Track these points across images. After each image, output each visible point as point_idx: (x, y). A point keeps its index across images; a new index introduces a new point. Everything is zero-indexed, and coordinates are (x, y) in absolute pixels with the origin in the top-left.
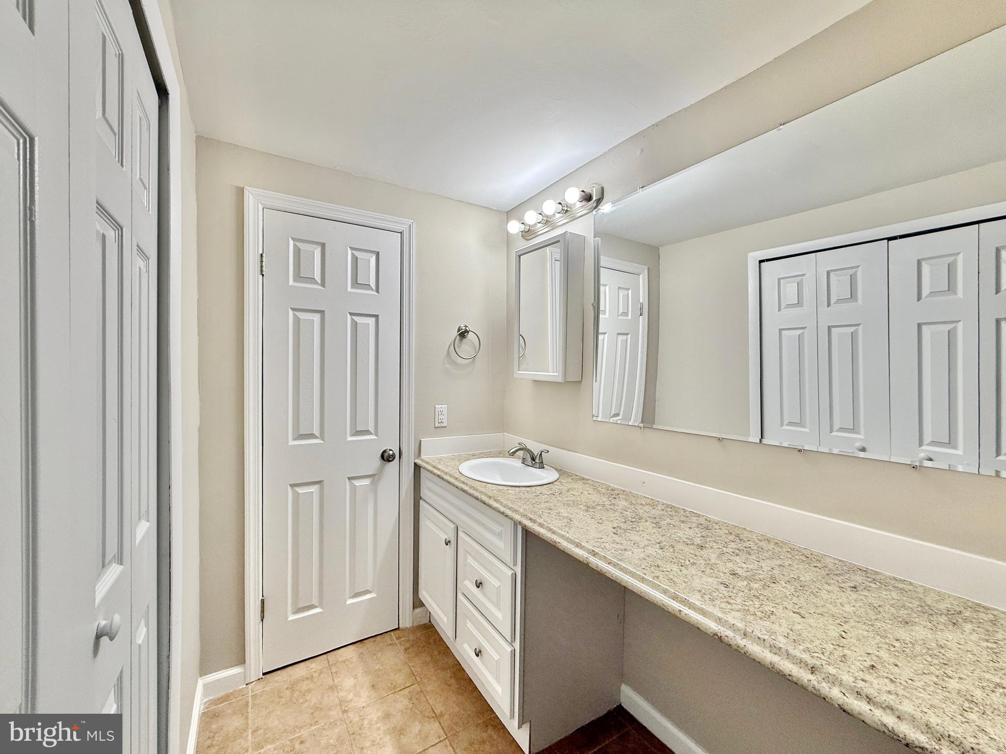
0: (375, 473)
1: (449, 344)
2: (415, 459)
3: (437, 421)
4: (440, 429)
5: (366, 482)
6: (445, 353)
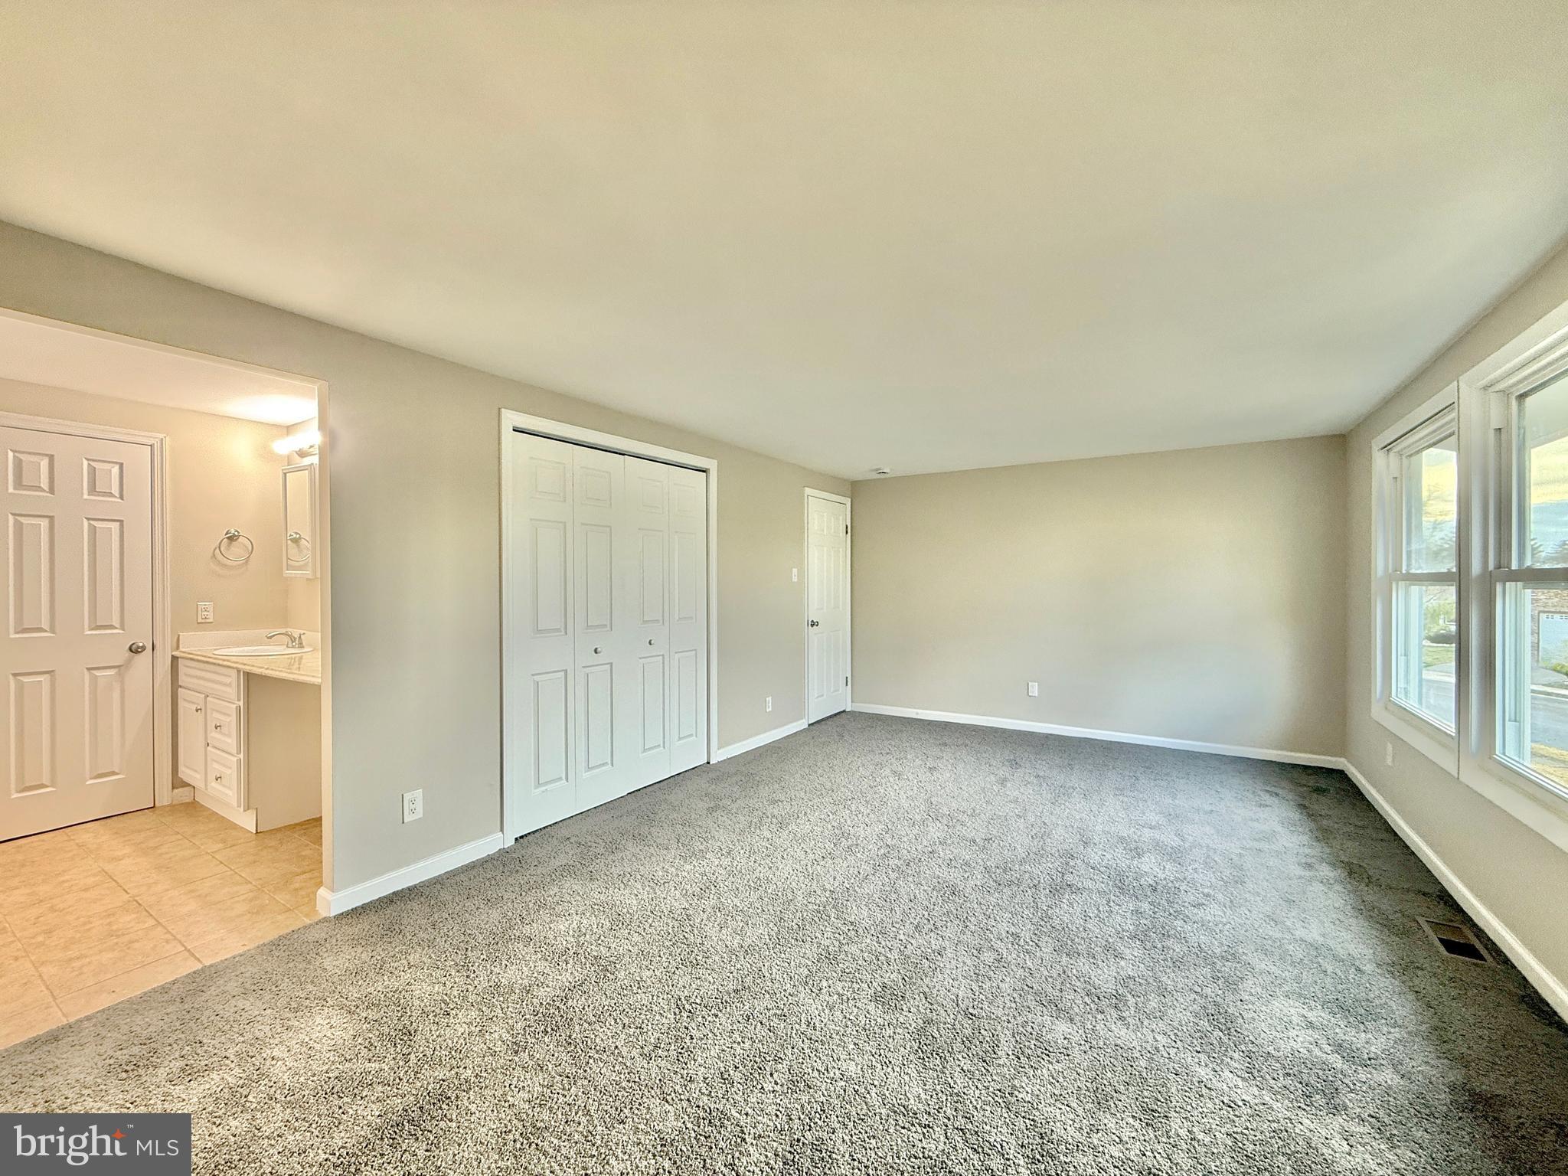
0: (122, 664)
1: (214, 547)
2: (172, 652)
3: (200, 617)
4: (203, 625)
5: (112, 672)
6: (211, 554)
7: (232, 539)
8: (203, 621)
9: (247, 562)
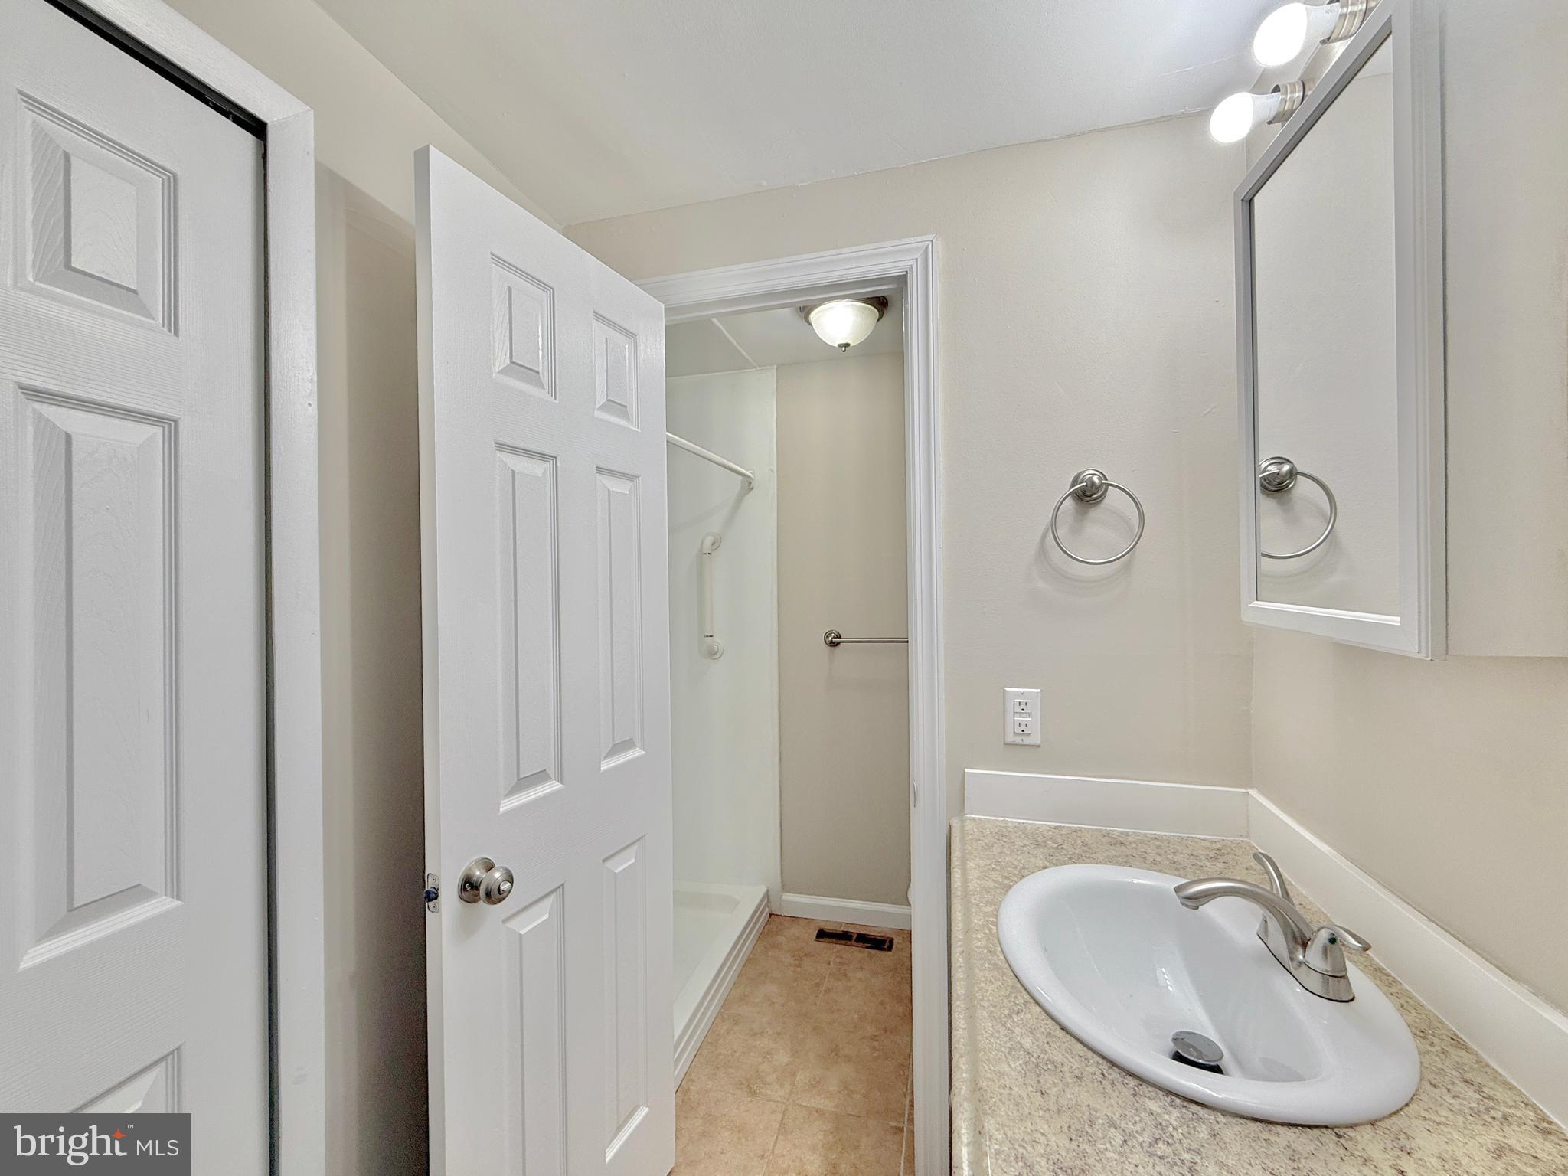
3: (1010, 729)
4: (1018, 749)
6: (1035, 548)
7: (1087, 495)
8: (1018, 740)
9: (1128, 567)
